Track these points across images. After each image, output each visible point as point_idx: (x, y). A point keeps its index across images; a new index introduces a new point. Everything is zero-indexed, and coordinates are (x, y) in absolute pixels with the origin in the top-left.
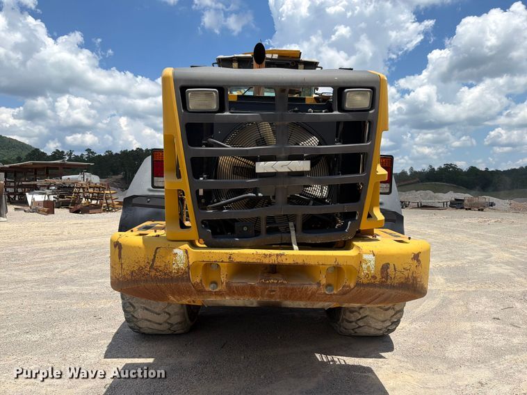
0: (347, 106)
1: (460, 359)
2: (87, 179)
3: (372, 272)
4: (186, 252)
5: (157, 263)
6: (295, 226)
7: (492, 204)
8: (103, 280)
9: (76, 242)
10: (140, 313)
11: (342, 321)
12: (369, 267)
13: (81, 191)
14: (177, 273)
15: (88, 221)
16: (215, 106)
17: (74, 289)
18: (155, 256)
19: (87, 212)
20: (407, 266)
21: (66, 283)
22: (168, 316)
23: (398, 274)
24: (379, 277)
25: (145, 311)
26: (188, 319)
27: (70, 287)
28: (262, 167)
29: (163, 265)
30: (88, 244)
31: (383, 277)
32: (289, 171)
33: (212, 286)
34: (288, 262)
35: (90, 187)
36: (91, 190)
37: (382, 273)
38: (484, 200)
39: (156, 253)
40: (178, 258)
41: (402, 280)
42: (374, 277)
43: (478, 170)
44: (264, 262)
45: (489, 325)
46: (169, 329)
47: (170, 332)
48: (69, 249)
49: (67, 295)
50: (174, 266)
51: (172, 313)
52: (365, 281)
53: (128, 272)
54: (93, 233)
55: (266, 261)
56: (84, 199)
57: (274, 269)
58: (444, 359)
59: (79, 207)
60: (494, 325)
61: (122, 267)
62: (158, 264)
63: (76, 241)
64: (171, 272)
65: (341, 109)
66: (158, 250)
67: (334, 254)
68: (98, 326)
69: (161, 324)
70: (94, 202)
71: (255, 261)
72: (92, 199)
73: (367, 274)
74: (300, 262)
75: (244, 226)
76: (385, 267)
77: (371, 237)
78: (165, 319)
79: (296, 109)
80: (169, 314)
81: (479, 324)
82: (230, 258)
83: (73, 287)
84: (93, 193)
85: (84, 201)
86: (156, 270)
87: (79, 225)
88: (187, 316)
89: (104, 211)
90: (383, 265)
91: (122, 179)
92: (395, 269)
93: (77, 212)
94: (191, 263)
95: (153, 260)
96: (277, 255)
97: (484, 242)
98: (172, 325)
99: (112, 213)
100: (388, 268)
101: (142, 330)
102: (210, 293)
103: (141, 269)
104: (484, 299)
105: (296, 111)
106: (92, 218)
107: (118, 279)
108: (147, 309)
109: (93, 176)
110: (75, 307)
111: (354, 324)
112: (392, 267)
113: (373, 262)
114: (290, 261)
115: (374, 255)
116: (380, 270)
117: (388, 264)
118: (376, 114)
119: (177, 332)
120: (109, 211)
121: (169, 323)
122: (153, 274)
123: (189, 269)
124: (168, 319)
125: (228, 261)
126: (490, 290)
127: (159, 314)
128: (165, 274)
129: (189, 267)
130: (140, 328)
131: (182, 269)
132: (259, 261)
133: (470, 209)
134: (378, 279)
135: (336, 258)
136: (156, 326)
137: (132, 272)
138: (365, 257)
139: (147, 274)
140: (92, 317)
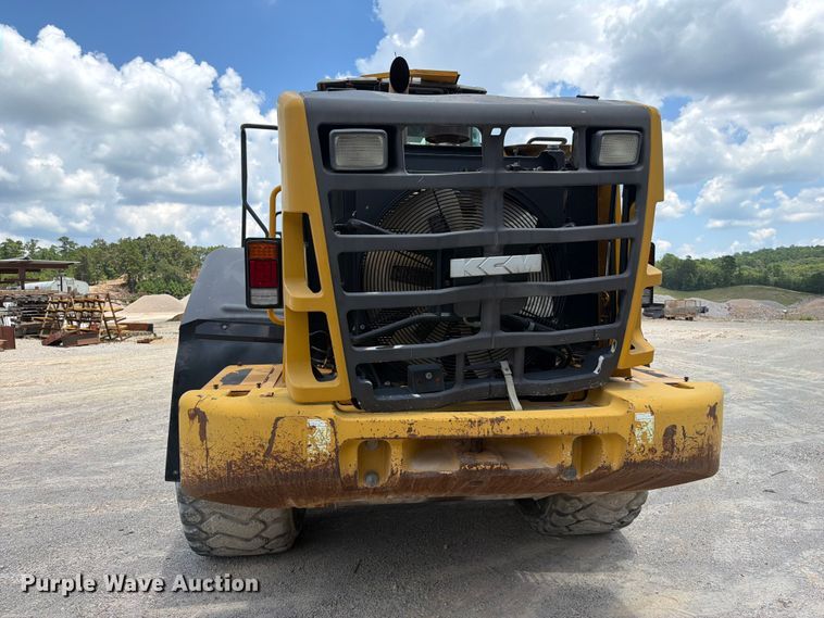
0: (602, 160)
1: (738, 562)
2: (69, 288)
3: (650, 441)
4: (332, 423)
5: (279, 446)
6: (511, 367)
7: (704, 310)
8: (123, 463)
9: (62, 397)
10: (213, 523)
11: (551, 515)
12: (645, 433)
13: (61, 308)
14: (316, 462)
15: (77, 358)
16: (379, 160)
17: (74, 480)
18: (273, 433)
19: (74, 344)
20: (701, 428)
21: (56, 470)
22: (263, 526)
23: (689, 442)
24: (660, 449)
25: (222, 520)
26: (294, 529)
27: (65, 478)
28: (460, 267)
29: (289, 449)
30: (85, 398)
31: (666, 450)
32: (507, 272)
33: (370, 478)
34: (510, 433)
35: (76, 302)
36: (77, 306)
37: (665, 442)
38: (693, 305)
39: (275, 427)
40: (317, 435)
41: (695, 452)
42: (653, 450)
43: (676, 259)
44: (470, 435)
45: (762, 503)
46: (263, 547)
47: (263, 552)
48: (53, 409)
49: (62, 494)
50: (310, 450)
51: (268, 521)
52: (639, 458)
53: (223, 464)
54: (91, 379)
55: (474, 433)
56: (66, 322)
57: (479, 445)
58: (715, 565)
59: (58, 335)
60: (769, 502)
61: (207, 456)
62: (281, 448)
63: (63, 394)
64: (304, 461)
65: (591, 165)
66: (279, 422)
67: (588, 415)
68: (129, 547)
69: (247, 540)
70: (84, 326)
71: (454, 433)
72: (79, 322)
73: (643, 446)
74: (531, 431)
75: (426, 371)
76: (670, 432)
77: (622, 379)
78: (257, 532)
79: (515, 165)
80: (263, 522)
81: (747, 502)
82: (410, 430)
83: (72, 479)
84: (81, 312)
85: (65, 325)
86: (276, 458)
87: (62, 366)
88: (293, 525)
89: (103, 340)
90: (667, 429)
91: (123, 285)
92: (684, 435)
93: (55, 343)
94: (340, 444)
95: (271, 441)
96: (492, 421)
97: (711, 369)
98: (268, 540)
99: (117, 344)
100: (674, 433)
101: (214, 553)
102: (366, 492)
103: (246, 458)
104: (741, 461)
105: (517, 169)
106: (82, 354)
107: (199, 477)
108: (225, 517)
109: (77, 282)
110: (80, 516)
111: (570, 517)
112: (679, 430)
113: (651, 426)
114: (515, 431)
115: (653, 413)
116: (661, 437)
117: (675, 426)
118: (646, 173)
119: (276, 550)
120: (110, 340)
121: (263, 538)
122: (270, 465)
123: (337, 453)
124: (263, 530)
125: (406, 435)
126: (745, 444)
127: (246, 524)
128: (294, 465)
129: (337, 450)
130: (212, 549)
131: (325, 455)
132: (461, 433)
133: (673, 318)
134: (659, 454)
135: (591, 421)
136: (240, 544)
137: (229, 465)
138: (639, 417)
139: (259, 467)
140: (116, 532)
